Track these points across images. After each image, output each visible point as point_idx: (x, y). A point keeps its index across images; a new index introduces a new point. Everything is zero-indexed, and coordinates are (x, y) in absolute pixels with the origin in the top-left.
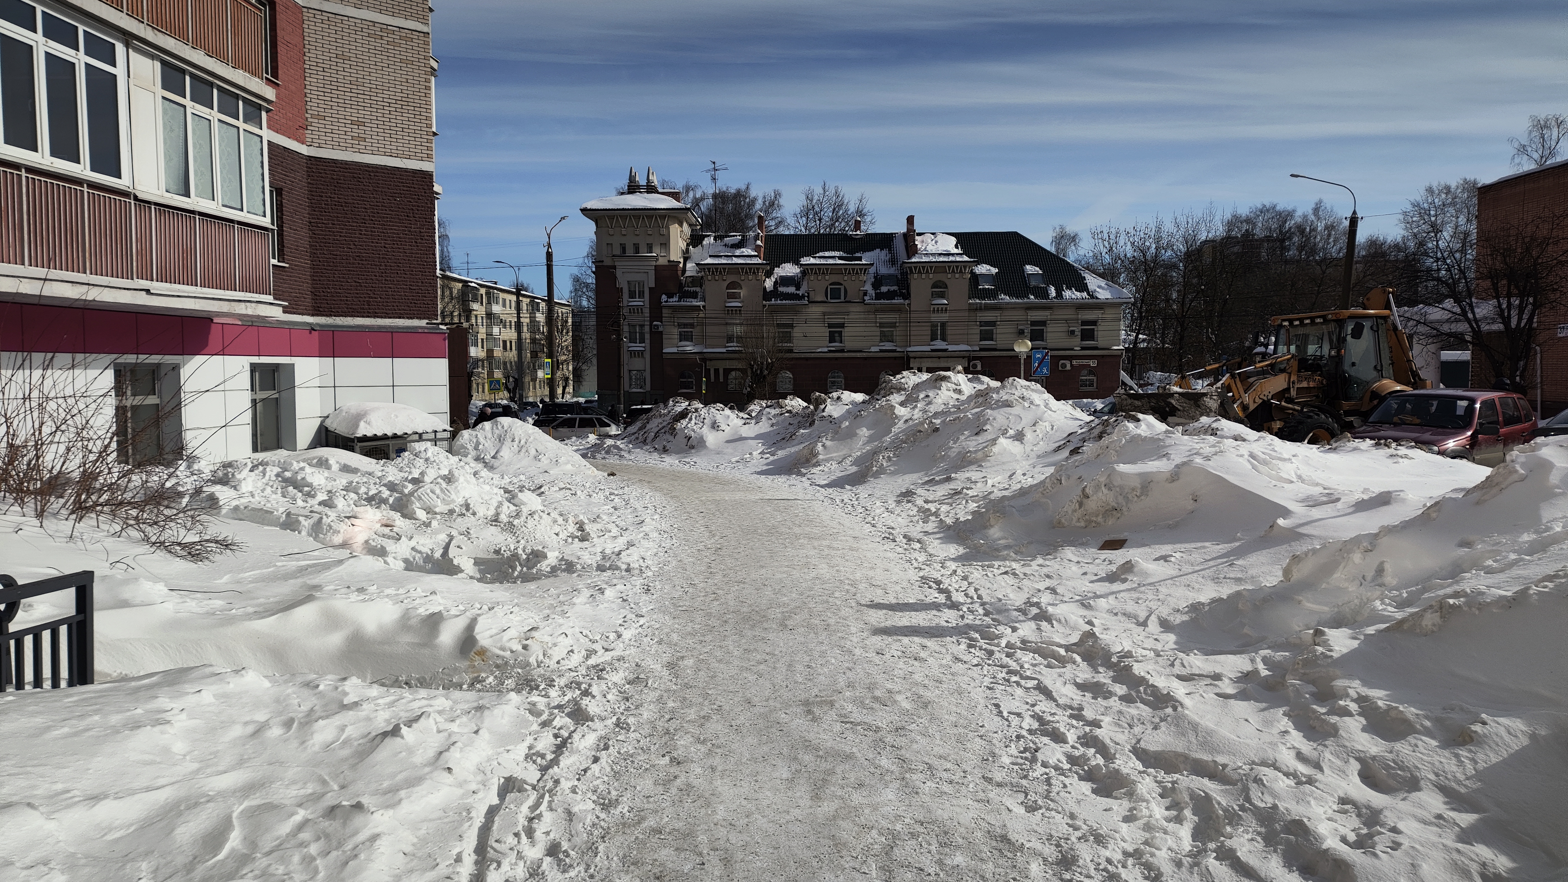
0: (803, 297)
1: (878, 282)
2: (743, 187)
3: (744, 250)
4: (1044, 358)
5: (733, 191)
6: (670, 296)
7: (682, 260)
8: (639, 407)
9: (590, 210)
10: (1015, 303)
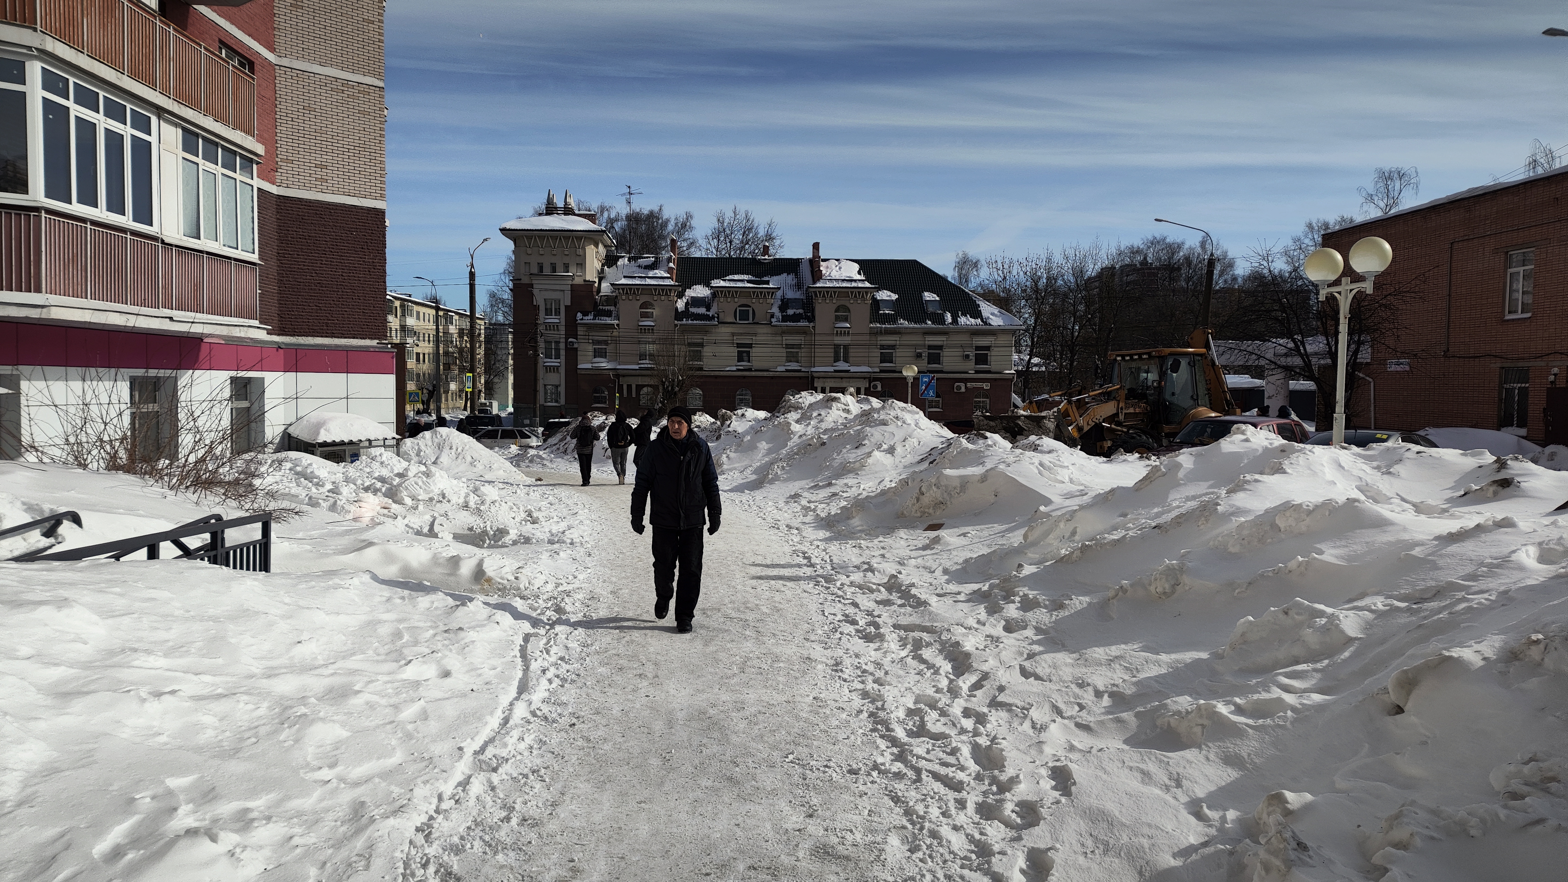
0: (713, 317)
1: (785, 304)
2: (656, 209)
3: (657, 271)
4: (930, 382)
5: (646, 212)
6: (585, 314)
7: (597, 280)
8: (557, 420)
9: (509, 230)
10: (914, 328)
